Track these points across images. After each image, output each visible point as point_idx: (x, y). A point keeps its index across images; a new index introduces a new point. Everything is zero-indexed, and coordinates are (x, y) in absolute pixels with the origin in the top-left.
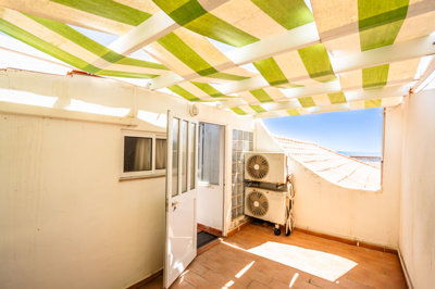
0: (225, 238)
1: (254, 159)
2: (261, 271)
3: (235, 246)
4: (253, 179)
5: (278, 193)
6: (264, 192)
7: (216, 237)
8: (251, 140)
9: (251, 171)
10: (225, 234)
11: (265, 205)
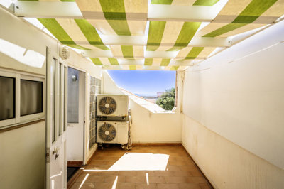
0: (86, 166)
1: (105, 100)
2: (126, 182)
3: (96, 170)
4: (104, 115)
5: (123, 123)
6: (112, 123)
7: (78, 168)
8: (100, 85)
9: (103, 109)
10: (85, 163)
11: (114, 133)
